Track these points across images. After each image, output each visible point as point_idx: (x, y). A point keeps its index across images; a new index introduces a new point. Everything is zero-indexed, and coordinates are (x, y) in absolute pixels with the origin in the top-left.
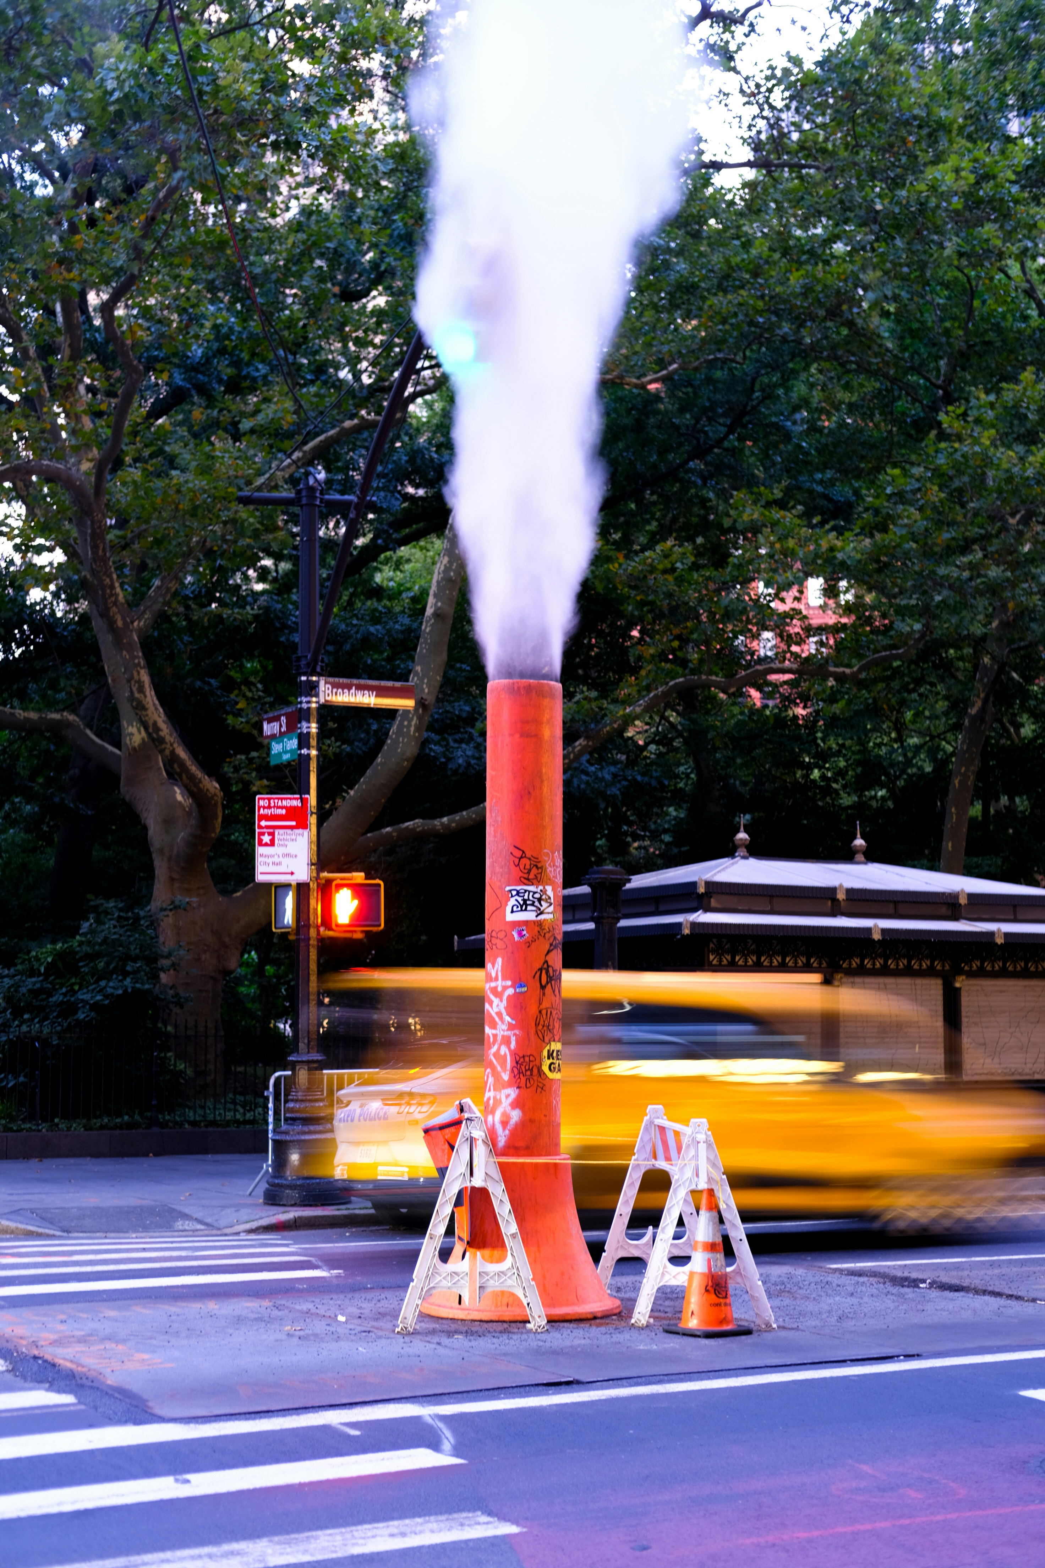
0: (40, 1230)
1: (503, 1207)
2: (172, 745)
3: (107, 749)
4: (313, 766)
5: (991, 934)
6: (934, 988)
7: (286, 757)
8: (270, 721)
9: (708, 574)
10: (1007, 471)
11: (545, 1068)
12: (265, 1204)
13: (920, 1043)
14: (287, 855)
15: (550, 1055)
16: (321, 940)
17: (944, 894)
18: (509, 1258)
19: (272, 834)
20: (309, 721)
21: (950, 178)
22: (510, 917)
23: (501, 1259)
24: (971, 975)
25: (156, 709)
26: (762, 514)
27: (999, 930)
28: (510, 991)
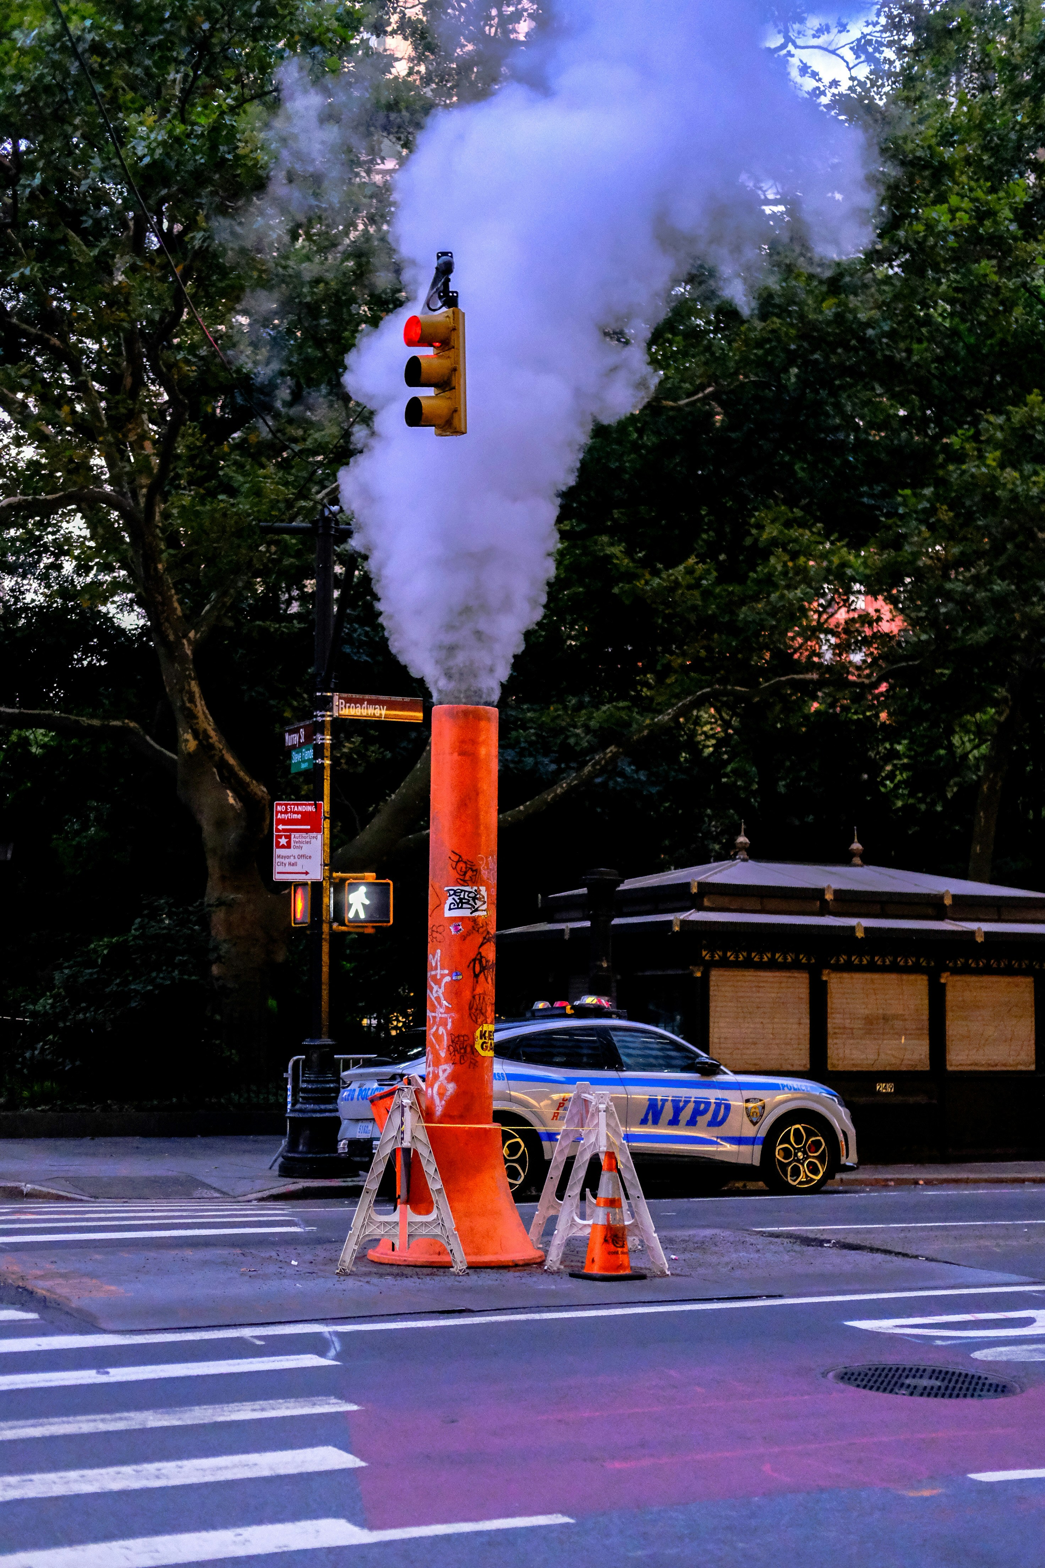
0: (69, 1195)
1: (430, 1168)
2: (221, 751)
3: (165, 754)
4: (327, 773)
5: (972, 933)
6: (921, 983)
7: (304, 766)
8: (291, 732)
9: (731, 589)
10: (1012, 491)
11: (478, 1047)
12: (280, 1176)
13: (905, 1034)
14: (301, 856)
15: (483, 1035)
16: (334, 935)
17: (929, 895)
18: (435, 1211)
19: (288, 837)
20: (323, 734)
21: (945, 219)
22: (448, 914)
23: (428, 1212)
24: (956, 971)
25: (206, 717)
26: (781, 532)
27: (979, 929)
28: (447, 979)
